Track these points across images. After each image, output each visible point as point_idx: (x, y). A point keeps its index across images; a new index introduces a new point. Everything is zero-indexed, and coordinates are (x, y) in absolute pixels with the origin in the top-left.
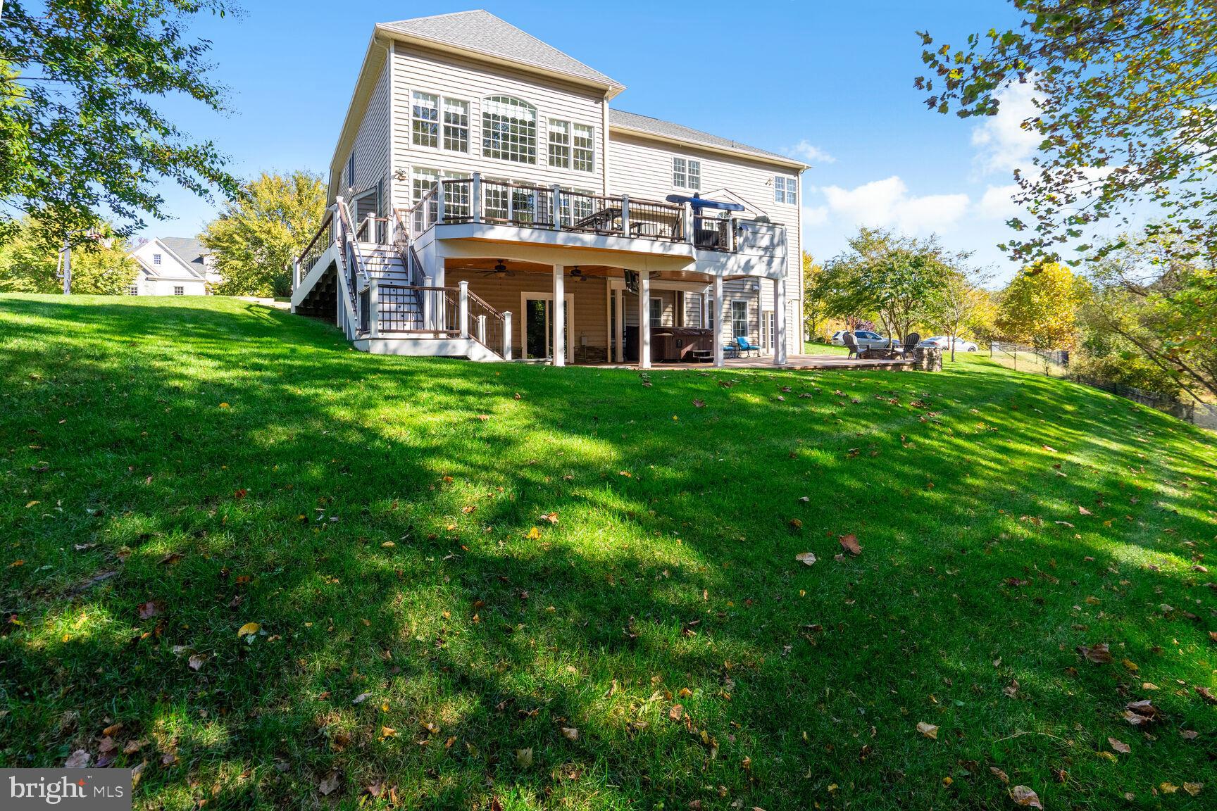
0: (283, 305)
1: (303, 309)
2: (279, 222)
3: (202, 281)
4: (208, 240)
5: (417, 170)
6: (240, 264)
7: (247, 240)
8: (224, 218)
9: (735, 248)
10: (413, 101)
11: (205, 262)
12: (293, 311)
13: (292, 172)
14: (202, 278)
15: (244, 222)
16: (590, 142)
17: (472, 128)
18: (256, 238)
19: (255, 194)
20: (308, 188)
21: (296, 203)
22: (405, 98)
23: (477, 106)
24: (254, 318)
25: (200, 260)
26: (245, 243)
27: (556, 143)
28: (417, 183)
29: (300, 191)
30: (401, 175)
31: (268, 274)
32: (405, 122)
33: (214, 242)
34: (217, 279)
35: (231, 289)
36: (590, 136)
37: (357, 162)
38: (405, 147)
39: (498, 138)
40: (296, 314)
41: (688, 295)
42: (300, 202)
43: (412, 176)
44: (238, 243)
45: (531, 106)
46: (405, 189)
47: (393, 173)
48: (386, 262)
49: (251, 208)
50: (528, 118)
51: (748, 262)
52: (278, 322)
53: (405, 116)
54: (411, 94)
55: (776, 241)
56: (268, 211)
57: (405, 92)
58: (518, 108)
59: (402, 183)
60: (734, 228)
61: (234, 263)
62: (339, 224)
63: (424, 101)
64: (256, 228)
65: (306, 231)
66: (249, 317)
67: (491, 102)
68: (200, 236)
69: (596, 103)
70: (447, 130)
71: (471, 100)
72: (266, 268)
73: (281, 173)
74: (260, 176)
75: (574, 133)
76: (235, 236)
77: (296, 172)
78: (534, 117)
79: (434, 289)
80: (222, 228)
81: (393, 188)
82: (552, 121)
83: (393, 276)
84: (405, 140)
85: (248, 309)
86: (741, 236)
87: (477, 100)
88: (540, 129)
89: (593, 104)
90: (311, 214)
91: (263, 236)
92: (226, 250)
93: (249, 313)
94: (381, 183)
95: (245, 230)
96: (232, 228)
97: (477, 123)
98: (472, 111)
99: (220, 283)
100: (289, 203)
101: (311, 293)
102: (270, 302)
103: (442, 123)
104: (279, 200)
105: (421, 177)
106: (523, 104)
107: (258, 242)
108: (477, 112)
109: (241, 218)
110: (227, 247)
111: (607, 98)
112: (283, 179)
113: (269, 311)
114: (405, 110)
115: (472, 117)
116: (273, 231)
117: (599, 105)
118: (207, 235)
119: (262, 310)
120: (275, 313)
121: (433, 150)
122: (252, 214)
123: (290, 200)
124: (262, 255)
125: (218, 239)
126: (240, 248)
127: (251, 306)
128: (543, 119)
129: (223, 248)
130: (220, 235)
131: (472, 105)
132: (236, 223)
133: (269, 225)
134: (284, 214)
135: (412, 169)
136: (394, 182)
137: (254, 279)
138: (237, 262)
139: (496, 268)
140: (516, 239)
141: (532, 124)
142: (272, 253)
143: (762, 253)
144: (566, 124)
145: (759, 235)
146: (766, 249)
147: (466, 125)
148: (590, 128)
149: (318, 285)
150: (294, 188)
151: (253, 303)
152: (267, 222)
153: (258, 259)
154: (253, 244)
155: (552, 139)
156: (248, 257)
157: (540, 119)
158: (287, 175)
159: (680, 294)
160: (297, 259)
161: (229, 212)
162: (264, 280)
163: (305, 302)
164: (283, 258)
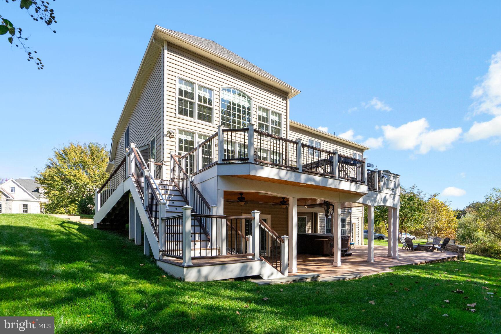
0: (88, 222)
1: (103, 225)
2: (81, 170)
3: (38, 202)
4: (40, 179)
5: (181, 132)
6: (58, 193)
7: (62, 180)
8: (49, 167)
9: (379, 189)
10: (178, 86)
11: (40, 191)
12: (95, 226)
13: (87, 144)
14: (38, 200)
15: (60, 170)
16: (279, 124)
17: (215, 108)
18: (67, 179)
19: (67, 155)
20: (98, 152)
21: (90, 160)
22: (174, 82)
23: (218, 93)
24: (66, 234)
25: (37, 191)
26: (61, 182)
27: (261, 122)
28: (180, 141)
29: (93, 154)
30: (171, 134)
31: (75, 198)
32: (174, 99)
33: (43, 181)
34: (45, 200)
35: (51, 208)
36: (280, 119)
37: (131, 132)
38: (174, 115)
39: (230, 116)
40: (97, 228)
41: (321, 215)
42: (93, 160)
43: (178, 136)
44: (57, 181)
45: (248, 97)
46: (174, 144)
47: (165, 133)
48: (169, 193)
49: (65, 162)
50: (247, 105)
51: (385, 197)
52: (86, 238)
53: (174, 95)
54: (177, 80)
55: (397, 185)
56: (75, 164)
57: (174, 78)
58: (242, 98)
59: (172, 139)
60: (379, 176)
61: (55, 192)
62: (133, 163)
63: (185, 86)
64: (67, 173)
65: (96, 175)
66: (62, 233)
67: (226, 93)
68: (35, 177)
69: (283, 100)
70: (199, 106)
71: (215, 89)
72: (73, 196)
73: (81, 144)
74: (69, 145)
75: (272, 117)
76: (55, 177)
77: (90, 144)
78: (250, 104)
79: (217, 217)
80: (48, 173)
81: (166, 143)
82: (260, 108)
83: (176, 203)
84: (174, 111)
85: (61, 225)
86: (382, 181)
87: (218, 90)
88: (254, 113)
89: (281, 100)
90: (99, 166)
91: (72, 178)
92: (50, 185)
93: (62, 229)
94: (153, 142)
95: (61, 174)
96: (54, 173)
97: (218, 104)
98: (215, 96)
99: (47, 203)
100: (87, 160)
101: (109, 214)
102: (77, 219)
103: (196, 101)
104: (81, 158)
105: (183, 137)
106: (244, 96)
107: (69, 181)
108: (218, 97)
109: (58, 168)
110: (51, 184)
111: (289, 98)
112: (83, 147)
113: (77, 227)
114: (174, 90)
115: (215, 100)
116: (77, 175)
117: (285, 102)
118: (39, 177)
119: (72, 226)
120: (82, 228)
121: (191, 119)
122: (65, 165)
123: (87, 159)
124: (71, 188)
125: (46, 179)
126: (58, 184)
127: (64, 222)
128: (255, 106)
129: (48, 184)
130: (46, 177)
131: (215, 92)
132: (56, 170)
133: (75, 172)
134: (83, 165)
135: (177, 131)
136: (166, 139)
137: (66, 201)
138: (56, 192)
139: (239, 198)
140: (276, 177)
141: (249, 109)
142: (76, 187)
143: (391, 192)
144: (267, 110)
145: (390, 181)
146: (392, 189)
147: (211, 105)
148: (279, 115)
149: (114, 209)
150: (89, 152)
151: (65, 220)
152: (74, 170)
153: (69, 190)
154: (65, 182)
155: (260, 119)
156: (63, 189)
157: (254, 106)
158: (85, 145)
159: (316, 215)
160: (98, 190)
161: (52, 164)
162: (72, 201)
163: (104, 220)
164: (83, 190)
